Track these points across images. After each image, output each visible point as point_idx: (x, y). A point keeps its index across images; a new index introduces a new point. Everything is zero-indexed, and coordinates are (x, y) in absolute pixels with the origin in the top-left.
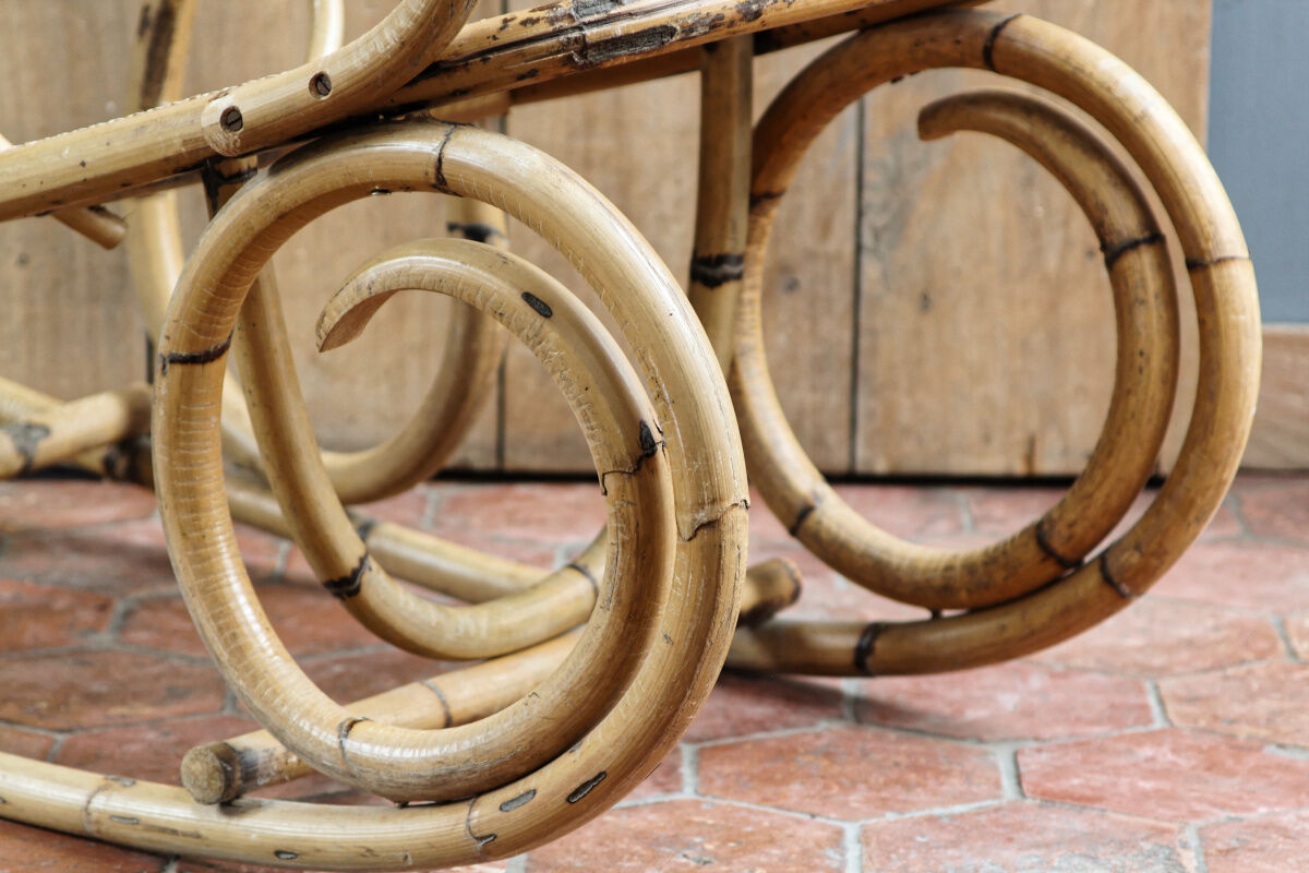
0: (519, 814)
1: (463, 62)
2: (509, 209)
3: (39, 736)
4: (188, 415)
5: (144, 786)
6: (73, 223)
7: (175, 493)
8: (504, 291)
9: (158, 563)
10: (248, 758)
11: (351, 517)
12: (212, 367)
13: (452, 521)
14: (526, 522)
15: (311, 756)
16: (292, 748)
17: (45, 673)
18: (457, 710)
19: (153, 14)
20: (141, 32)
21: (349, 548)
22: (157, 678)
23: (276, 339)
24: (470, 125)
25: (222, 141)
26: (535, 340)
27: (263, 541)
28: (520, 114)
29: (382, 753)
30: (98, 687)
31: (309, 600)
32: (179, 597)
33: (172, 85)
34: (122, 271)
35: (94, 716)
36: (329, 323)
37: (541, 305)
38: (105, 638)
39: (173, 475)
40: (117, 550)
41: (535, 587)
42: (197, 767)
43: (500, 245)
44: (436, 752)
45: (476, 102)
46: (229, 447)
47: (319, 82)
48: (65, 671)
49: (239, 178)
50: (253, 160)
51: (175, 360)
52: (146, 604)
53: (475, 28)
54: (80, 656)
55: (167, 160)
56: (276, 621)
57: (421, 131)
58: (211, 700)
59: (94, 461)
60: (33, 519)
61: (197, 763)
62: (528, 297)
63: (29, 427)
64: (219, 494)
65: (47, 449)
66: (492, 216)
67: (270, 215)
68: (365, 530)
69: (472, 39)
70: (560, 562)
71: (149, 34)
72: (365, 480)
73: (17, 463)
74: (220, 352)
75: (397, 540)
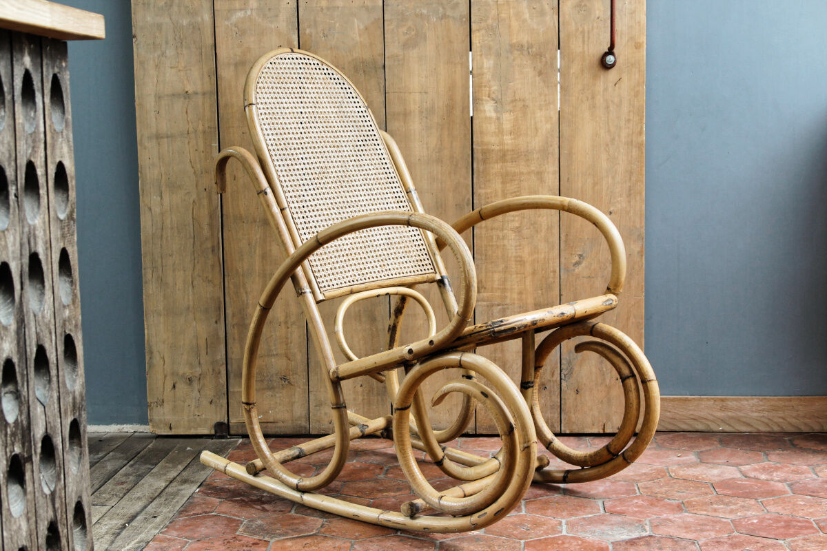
0: (483, 518)
1: (465, 337)
2: (477, 371)
3: (367, 500)
4: (401, 423)
5: (392, 512)
6: (373, 377)
7: (398, 441)
8: (477, 392)
9: (394, 458)
10: (417, 505)
11: (440, 446)
12: (406, 411)
13: (465, 446)
14: (482, 447)
15: (432, 505)
16: (427, 503)
17: (368, 485)
18: (467, 493)
19: (391, 327)
20: (389, 331)
21: (440, 454)
22: (394, 485)
23: (422, 404)
24: (467, 352)
25: (408, 357)
26: (484, 403)
27: (419, 452)
28: (479, 349)
29: (449, 504)
30: (380, 488)
31: (431, 466)
32: (399, 466)
33: (396, 343)
34: (385, 387)
35: (380, 495)
36: (435, 400)
37: (485, 394)
38: (382, 476)
39: (398, 437)
40: (385, 455)
41: (485, 463)
42: (405, 508)
43: (475, 380)
44: (462, 503)
45: (468, 346)
46: (411, 430)
47: (431, 342)
48: (372, 484)
49: (412, 366)
50: (416, 361)
51: (398, 409)
52: (391, 468)
53: (468, 328)
54: (376, 481)
55: (395, 362)
56: (423, 471)
57: (456, 354)
58: (407, 491)
59: (379, 433)
60: (365, 448)
61: (404, 507)
62: (482, 393)
63: (364, 425)
64: (409, 441)
65: (367, 431)
66: (473, 373)
67: (419, 375)
68: (444, 449)
69: (468, 331)
70: (491, 456)
71: (390, 331)
72: (444, 437)
73: (361, 434)
74: (409, 406)
75: (451, 451)
